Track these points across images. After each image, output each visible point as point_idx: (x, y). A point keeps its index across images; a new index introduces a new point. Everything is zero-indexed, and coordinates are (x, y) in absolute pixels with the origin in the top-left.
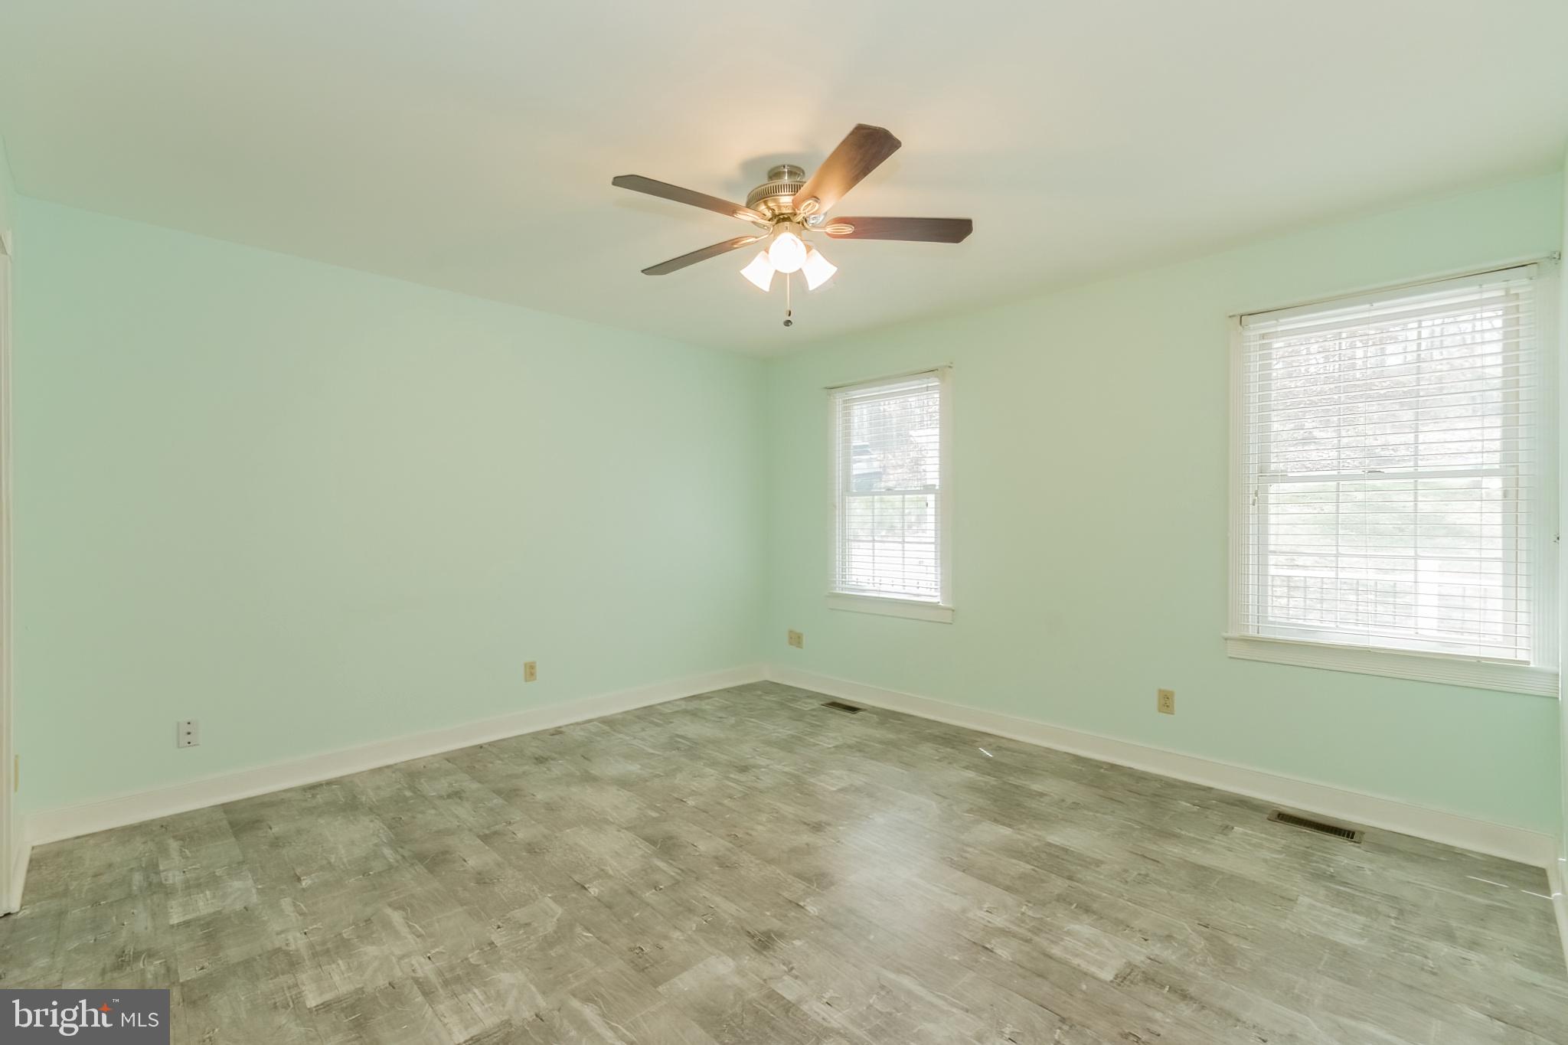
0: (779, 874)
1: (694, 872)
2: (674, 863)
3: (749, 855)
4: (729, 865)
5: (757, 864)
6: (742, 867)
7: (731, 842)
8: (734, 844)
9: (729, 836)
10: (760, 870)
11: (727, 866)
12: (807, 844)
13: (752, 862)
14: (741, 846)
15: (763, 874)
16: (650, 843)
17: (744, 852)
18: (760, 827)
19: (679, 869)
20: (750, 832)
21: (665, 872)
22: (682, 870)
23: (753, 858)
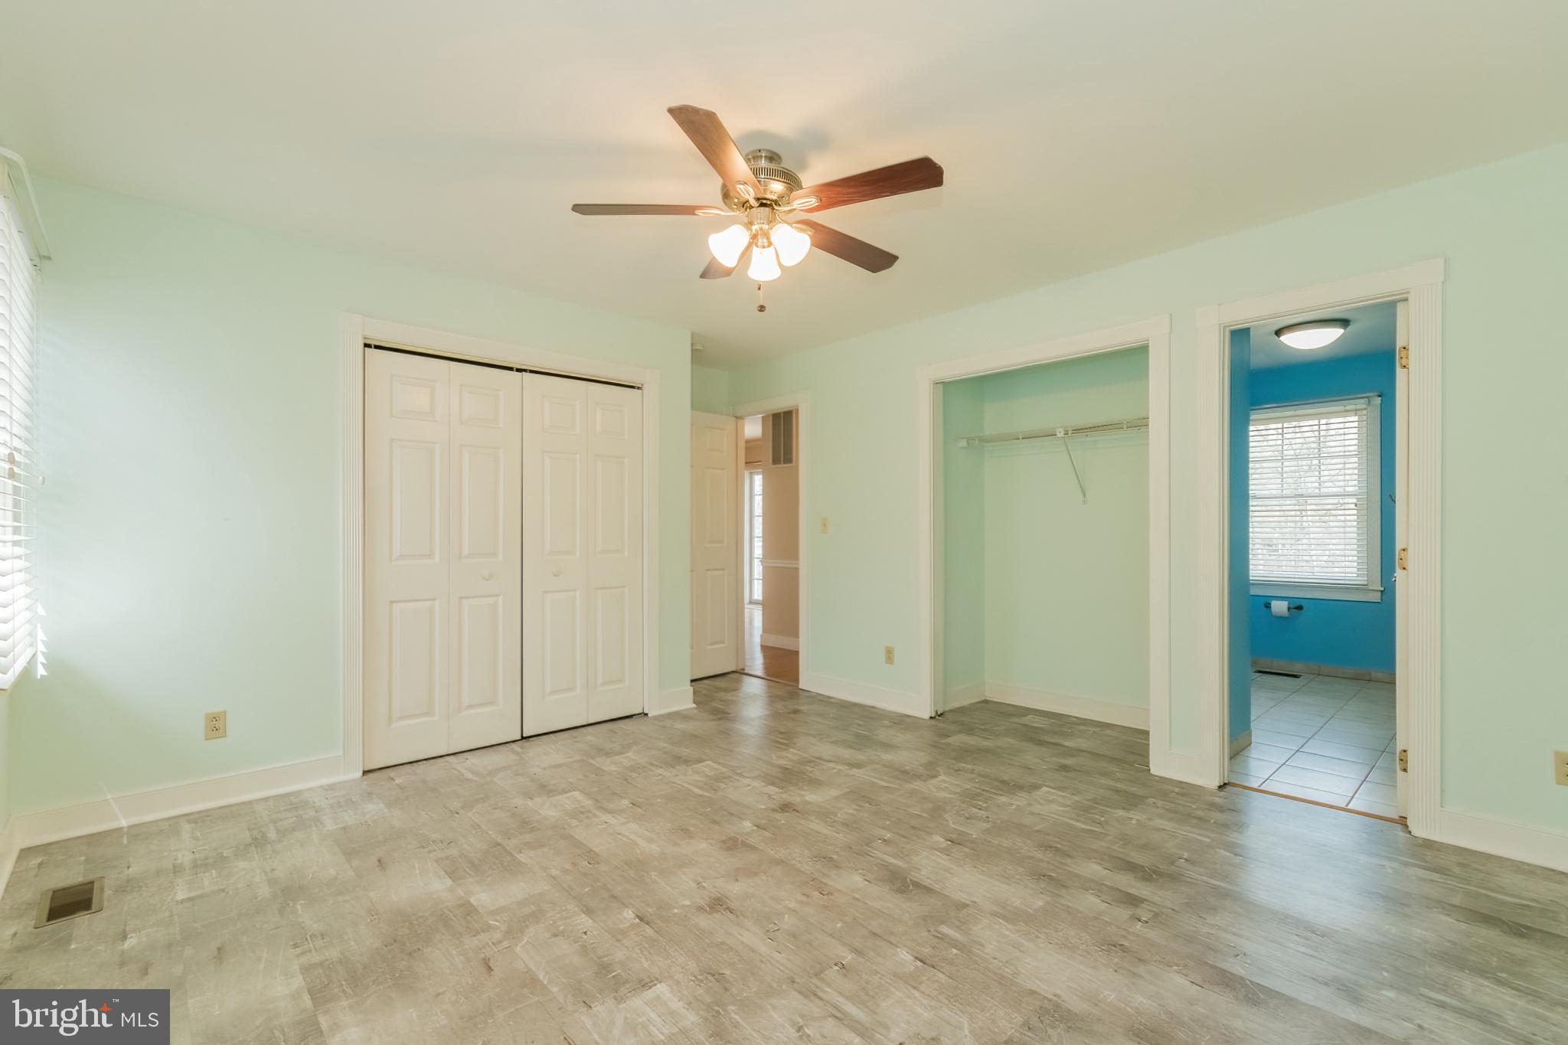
0: (772, 850)
1: (855, 853)
2: (879, 861)
3: (802, 869)
4: (822, 860)
5: (794, 859)
6: (808, 858)
7: (825, 884)
8: (821, 882)
9: (830, 894)
10: (791, 854)
11: (824, 858)
12: (737, 880)
13: (800, 862)
14: (813, 880)
15: (788, 851)
16: (920, 884)
17: (808, 872)
18: (792, 905)
19: (872, 857)
20: (804, 899)
21: (885, 854)
22: (867, 854)
23: (799, 866)
